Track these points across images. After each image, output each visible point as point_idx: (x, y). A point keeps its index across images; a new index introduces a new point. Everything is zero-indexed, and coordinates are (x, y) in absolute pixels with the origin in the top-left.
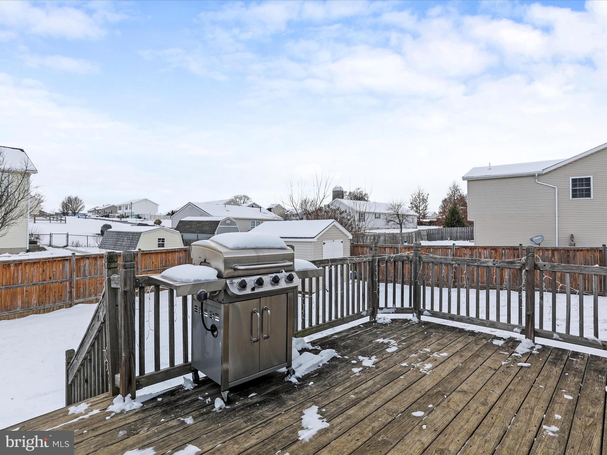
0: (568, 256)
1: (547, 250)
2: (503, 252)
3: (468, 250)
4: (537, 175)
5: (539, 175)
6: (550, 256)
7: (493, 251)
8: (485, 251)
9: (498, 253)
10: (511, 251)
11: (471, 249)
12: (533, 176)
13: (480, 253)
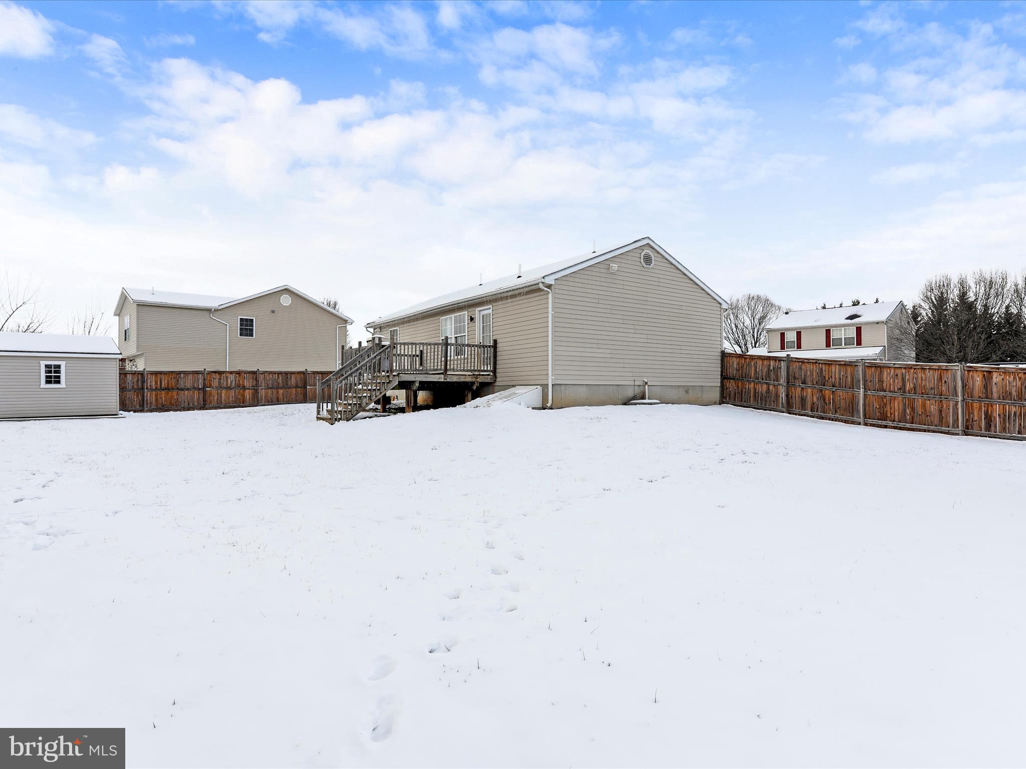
0: (287, 378)
1: (275, 373)
2: (245, 375)
3: (217, 375)
4: (213, 310)
5: (216, 310)
6: (277, 378)
7: (237, 375)
8: (231, 375)
9: (241, 376)
10: (251, 375)
11: (219, 374)
12: (209, 310)
13: (227, 377)
